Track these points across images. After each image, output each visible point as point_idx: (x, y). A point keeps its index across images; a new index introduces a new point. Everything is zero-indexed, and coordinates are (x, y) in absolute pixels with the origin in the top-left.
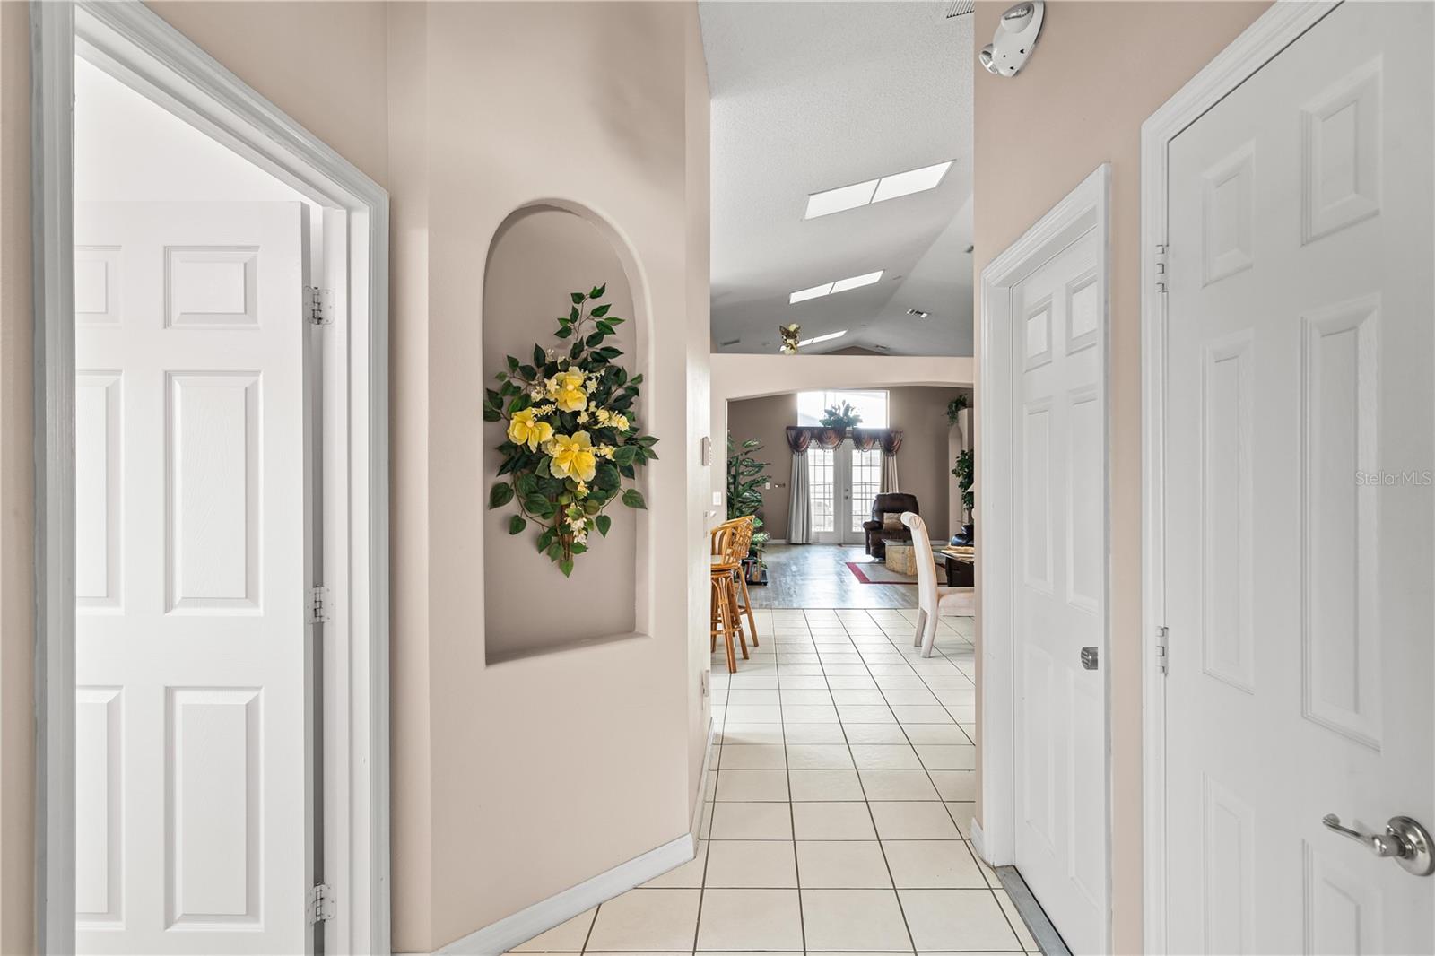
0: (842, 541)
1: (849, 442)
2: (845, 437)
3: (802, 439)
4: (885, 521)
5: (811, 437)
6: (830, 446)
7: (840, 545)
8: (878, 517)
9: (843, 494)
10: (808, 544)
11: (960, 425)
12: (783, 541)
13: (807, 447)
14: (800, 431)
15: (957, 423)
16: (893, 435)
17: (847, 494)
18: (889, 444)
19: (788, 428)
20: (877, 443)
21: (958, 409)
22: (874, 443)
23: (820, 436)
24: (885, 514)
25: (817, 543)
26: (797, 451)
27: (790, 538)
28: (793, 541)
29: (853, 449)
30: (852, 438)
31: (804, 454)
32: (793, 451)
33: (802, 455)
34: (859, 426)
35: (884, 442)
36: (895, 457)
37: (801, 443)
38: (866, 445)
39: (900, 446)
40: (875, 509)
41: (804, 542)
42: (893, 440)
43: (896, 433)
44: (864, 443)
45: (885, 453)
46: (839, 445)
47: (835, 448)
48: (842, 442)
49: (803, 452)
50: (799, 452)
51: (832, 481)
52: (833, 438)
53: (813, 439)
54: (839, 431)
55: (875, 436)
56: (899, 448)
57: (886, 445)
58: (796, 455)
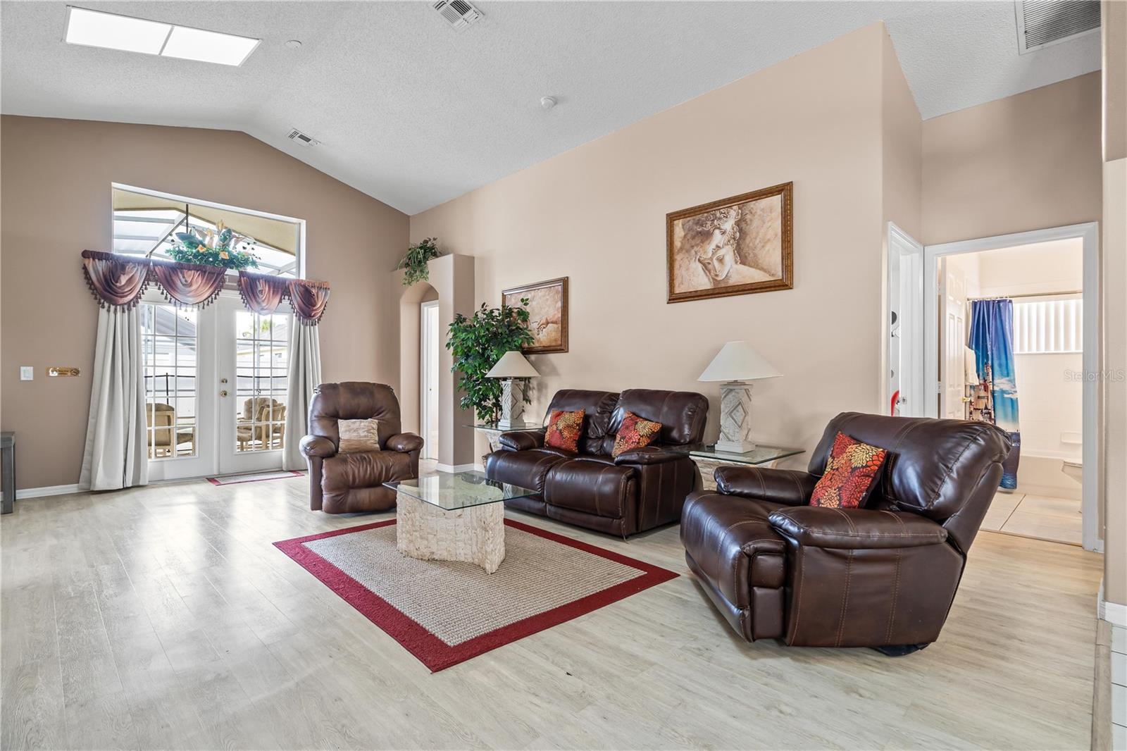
0: (215, 472)
1: (231, 296)
2: (222, 287)
3: (124, 280)
4: (344, 436)
5: (147, 279)
6: (191, 300)
7: (212, 480)
8: (324, 428)
9: (217, 388)
10: (137, 486)
11: (430, 282)
12: (72, 488)
13: (138, 298)
14: (118, 266)
15: (426, 278)
16: (314, 291)
17: (225, 387)
18: (308, 303)
19: (86, 254)
20: (286, 302)
21: (425, 258)
22: (280, 301)
23: (166, 278)
24: (340, 421)
25: (159, 482)
26: (112, 302)
27: (90, 481)
28: (100, 482)
29: (239, 308)
30: (239, 290)
31: (129, 310)
32: (99, 303)
33: (123, 311)
34: (250, 269)
35: (299, 299)
36: (317, 327)
37: (120, 288)
38: (263, 301)
39: (324, 309)
40: (316, 413)
41: (129, 484)
42: (314, 299)
43: (320, 288)
44: (260, 296)
45: (299, 320)
46: (210, 299)
47: (202, 305)
48: (218, 294)
49: (126, 307)
50: (116, 305)
51: (195, 365)
52: (197, 285)
53: (152, 284)
54: (214, 273)
55: (280, 288)
56: (322, 313)
57: (303, 305)
58: (109, 311)
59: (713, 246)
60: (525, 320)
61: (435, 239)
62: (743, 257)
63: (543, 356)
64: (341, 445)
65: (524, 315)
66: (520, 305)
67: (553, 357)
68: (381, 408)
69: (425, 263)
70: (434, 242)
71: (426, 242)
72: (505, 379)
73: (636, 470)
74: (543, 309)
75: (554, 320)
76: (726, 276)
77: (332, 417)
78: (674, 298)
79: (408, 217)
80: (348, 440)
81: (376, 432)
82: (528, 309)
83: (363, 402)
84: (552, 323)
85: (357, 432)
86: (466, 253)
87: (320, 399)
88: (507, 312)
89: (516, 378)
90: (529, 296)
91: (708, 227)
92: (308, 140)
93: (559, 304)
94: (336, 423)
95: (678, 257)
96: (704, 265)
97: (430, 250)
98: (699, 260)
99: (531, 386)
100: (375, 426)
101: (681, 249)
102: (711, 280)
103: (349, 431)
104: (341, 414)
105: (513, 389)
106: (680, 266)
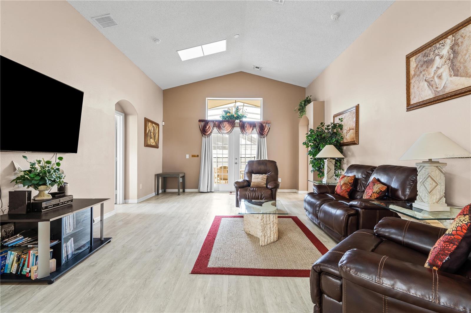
1: (237, 129)
2: (234, 126)
3: (207, 127)
4: (253, 180)
5: (214, 126)
6: (225, 132)
7: (231, 192)
8: (248, 177)
9: (234, 161)
10: (211, 192)
11: (307, 115)
12: (196, 190)
13: (211, 132)
14: (206, 122)
16: (264, 125)
18: (262, 129)
19: (200, 121)
20: (255, 130)
21: (305, 105)
22: (253, 130)
23: (218, 125)
24: (253, 174)
25: (218, 191)
26: (205, 135)
27: (199, 188)
28: (201, 190)
29: (240, 133)
30: (239, 127)
31: (209, 136)
32: (202, 135)
33: (208, 137)
34: (244, 120)
35: (259, 129)
36: (265, 138)
37: (207, 130)
38: (247, 130)
39: (269, 131)
40: (246, 171)
41: (209, 191)
42: (264, 128)
43: (267, 123)
44: (246, 128)
45: (259, 136)
46: (231, 131)
47: (229, 133)
48: (233, 129)
49: (208, 135)
50: (206, 135)
51: (228, 153)
52: (227, 126)
53: (215, 128)
54: (232, 122)
55: (253, 125)
56: (268, 133)
57: (260, 131)
58: (204, 137)
59: (434, 68)
60: (341, 129)
61: (311, 96)
62: (455, 72)
63: (348, 147)
64: (252, 184)
65: (341, 127)
66: (339, 122)
67: (352, 147)
68: (269, 170)
69: (305, 107)
70: (311, 97)
71: (307, 98)
72: (325, 159)
73: (357, 211)
74: (348, 122)
75: (353, 128)
76: (444, 87)
77: (250, 173)
78: (410, 107)
79: (304, 88)
80: (254, 182)
81: (266, 180)
82: (343, 123)
83: (262, 167)
84: (352, 129)
85: (258, 179)
86: (321, 100)
87: (247, 166)
88: (335, 126)
89: (331, 158)
90: (343, 117)
91: (432, 56)
92: (259, 68)
93: (355, 119)
94: (251, 176)
95: (412, 81)
96: (428, 82)
97: (308, 101)
98: (425, 80)
99: (344, 162)
100: (265, 177)
101: (414, 75)
102: (433, 92)
103: (255, 179)
104: (254, 172)
105: (328, 164)
106: (414, 86)
